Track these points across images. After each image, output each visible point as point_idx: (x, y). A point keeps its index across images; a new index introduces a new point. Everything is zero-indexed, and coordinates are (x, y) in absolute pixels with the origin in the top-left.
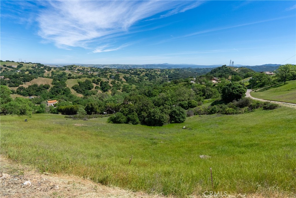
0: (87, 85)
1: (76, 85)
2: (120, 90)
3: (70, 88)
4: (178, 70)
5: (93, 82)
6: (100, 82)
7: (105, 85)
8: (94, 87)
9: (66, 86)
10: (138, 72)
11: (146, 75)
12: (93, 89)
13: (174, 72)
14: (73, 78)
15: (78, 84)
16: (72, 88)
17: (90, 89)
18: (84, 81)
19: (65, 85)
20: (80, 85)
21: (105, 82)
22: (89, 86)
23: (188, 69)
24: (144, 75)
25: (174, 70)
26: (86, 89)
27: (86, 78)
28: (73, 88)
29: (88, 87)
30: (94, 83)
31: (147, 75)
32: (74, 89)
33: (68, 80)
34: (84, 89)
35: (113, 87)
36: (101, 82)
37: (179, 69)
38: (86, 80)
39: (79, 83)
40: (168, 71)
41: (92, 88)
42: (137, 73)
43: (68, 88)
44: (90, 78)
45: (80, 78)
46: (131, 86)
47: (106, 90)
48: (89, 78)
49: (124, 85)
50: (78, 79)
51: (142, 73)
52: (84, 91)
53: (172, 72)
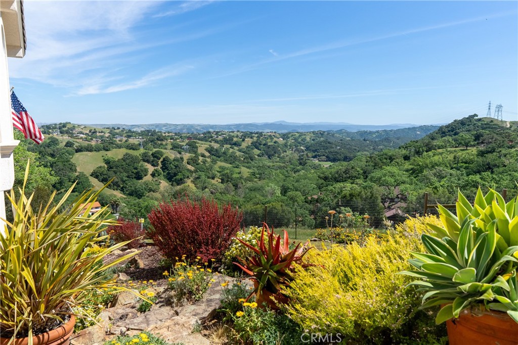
0: (131, 168)
1: (100, 167)
2: (216, 179)
3: (88, 175)
4: (322, 134)
5: (144, 161)
6: (162, 159)
7: (176, 167)
8: (150, 172)
9: (76, 171)
10: (235, 139)
11: (256, 145)
12: (148, 178)
13: (313, 140)
14: (91, 151)
15: (106, 166)
16: (91, 175)
17: (139, 177)
18: (120, 157)
19: (72, 168)
20: (110, 168)
21: (174, 160)
22: (136, 169)
23: (340, 132)
24: (250, 144)
25: (312, 135)
26: (128, 177)
27: (124, 151)
28: (95, 175)
29: (135, 171)
30: (148, 161)
31: (258, 144)
32: (97, 177)
33: (77, 155)
34: (125, 178)
35: (196, 171)
36: (164, 160)
37: (324, 132)
38: (127, 154)
39: (107, 162)
40: (300, 136)
41: (145, 176)
42: (233, 140)
43: (82, 175)
44: (134, 149)
45: (107, 150)
46: (237, 170)
47: (181, 179)
48: (131, 150)
49: (220, 167)
50: (103, 153)
51: (243, 140)
52: (124, 182)
53: (308, 139)
